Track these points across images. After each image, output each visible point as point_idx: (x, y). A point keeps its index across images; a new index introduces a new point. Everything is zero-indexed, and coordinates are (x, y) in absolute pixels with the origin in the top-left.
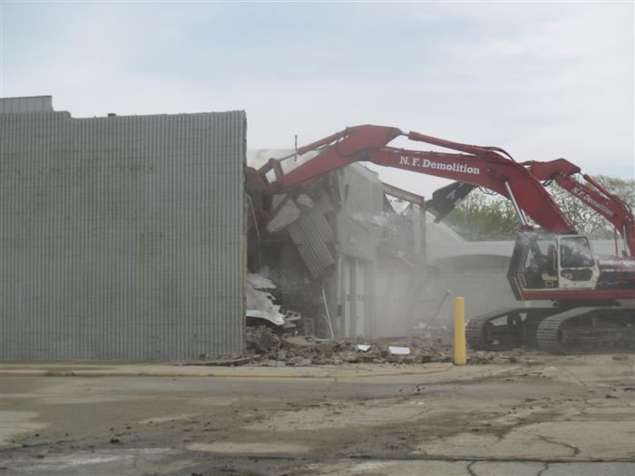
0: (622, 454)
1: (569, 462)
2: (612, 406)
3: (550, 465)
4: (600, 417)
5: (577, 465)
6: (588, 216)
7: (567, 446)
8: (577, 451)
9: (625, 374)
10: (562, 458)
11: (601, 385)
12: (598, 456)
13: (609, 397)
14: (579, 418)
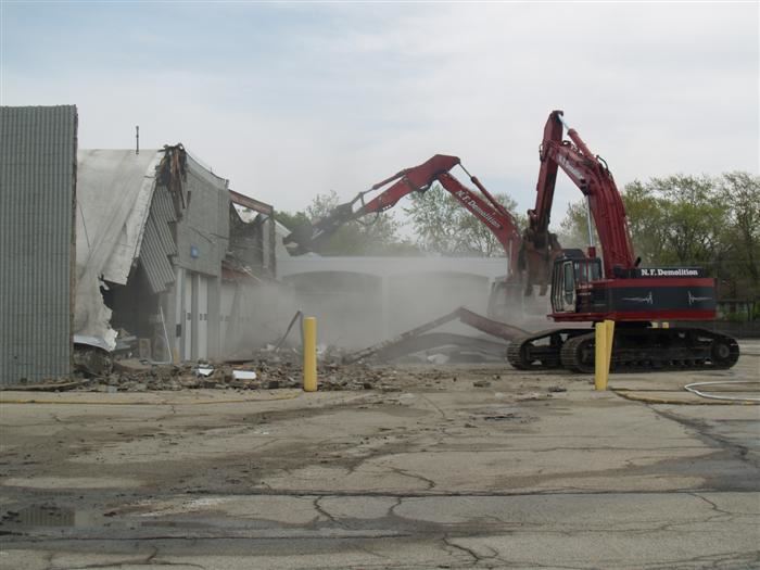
0: (479, 487)
1: (424, 496)
2: (471, 436)
3: (403, 499)
4: (458, 448)
5: (432, 499)
6: (452, 232)
7: (422, 478)
8: (432, 484)
9: (486, 401)
10: (417, 492)
11: (460, 413)
12: (454, 490)
13: (468, 426)
14: (435, 449)
